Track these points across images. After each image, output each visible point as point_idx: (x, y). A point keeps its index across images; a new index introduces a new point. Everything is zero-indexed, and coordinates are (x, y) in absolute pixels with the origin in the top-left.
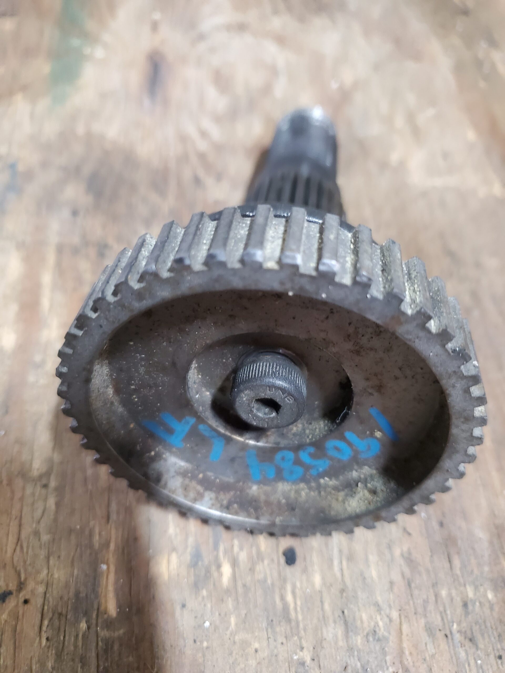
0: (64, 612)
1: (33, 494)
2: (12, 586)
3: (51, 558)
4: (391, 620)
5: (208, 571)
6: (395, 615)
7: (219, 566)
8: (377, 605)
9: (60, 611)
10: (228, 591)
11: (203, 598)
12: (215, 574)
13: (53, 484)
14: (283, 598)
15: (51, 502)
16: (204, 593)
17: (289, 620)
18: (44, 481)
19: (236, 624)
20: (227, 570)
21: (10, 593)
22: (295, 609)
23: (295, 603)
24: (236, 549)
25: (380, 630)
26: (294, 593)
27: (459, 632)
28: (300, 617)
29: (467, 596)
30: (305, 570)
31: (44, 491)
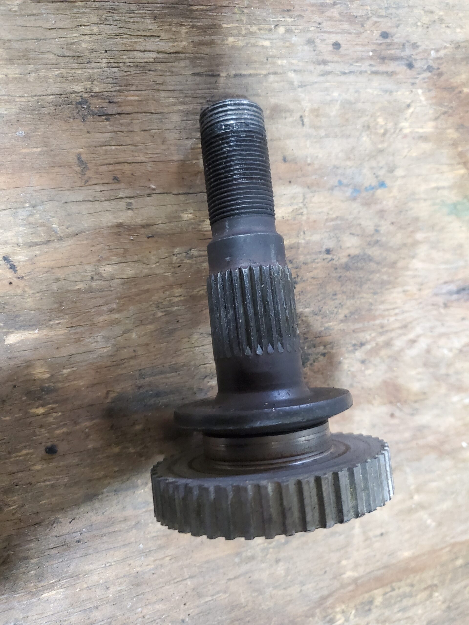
0: (5, 310)
1: (86, 271)
2: (20, 272)
3: (41, 294)
4: (14, 514)
5: (39, 399)
6: (18, 516)
7: (43, 406)
8: (23, 505)
9: (6, 307)
10: (26, 413)
11: (21, 398)
12: (37, 403)
13: (94, 284)
14: (24, 448)
15: (81, 286)
16: (24, 398)
17: (10, 453)
18: (95, 277)
19: (5, 421)
20: (41, 410)
21: (15, 271)
22: (16, 457)
23: (20, 456)
24: (55, 415)
25: (7, 508)
26: (27, 454)
27: (9, 555)
28: (12, 460)
29: (31, 559)
30: (42, 459)
31: (89, 278)
